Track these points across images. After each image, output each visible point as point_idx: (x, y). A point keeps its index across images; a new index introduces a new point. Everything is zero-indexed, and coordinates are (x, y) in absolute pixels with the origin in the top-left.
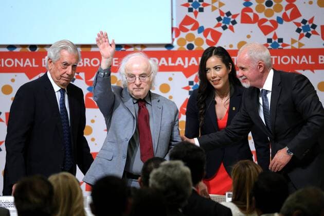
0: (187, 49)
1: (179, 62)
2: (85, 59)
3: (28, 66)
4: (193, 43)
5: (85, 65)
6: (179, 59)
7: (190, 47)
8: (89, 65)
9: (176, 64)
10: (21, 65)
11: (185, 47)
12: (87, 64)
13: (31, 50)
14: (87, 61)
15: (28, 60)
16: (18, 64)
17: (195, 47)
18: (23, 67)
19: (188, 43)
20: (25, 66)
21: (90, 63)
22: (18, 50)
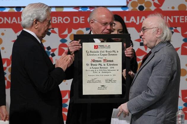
0: (139, 10)
1: (133, 20)
2: (59, 18)
3: (14, 23)
4: (143, 5)
5: (59, 22)
6: (133, 18)
7: (141, 8)
8: (62, 22)
9: (130, 22)
10: (9, 22)
11: (137, 8)
12: (60, 21)
13: (16, 10)
14: (60, 19)
15: (14, 18)
16: (7, 22)
17: (145, 8)
18: (11, 23)
19: (139, 5)
20: (12, 23)
21: (62, 20)
22: (7, 10)
